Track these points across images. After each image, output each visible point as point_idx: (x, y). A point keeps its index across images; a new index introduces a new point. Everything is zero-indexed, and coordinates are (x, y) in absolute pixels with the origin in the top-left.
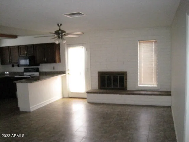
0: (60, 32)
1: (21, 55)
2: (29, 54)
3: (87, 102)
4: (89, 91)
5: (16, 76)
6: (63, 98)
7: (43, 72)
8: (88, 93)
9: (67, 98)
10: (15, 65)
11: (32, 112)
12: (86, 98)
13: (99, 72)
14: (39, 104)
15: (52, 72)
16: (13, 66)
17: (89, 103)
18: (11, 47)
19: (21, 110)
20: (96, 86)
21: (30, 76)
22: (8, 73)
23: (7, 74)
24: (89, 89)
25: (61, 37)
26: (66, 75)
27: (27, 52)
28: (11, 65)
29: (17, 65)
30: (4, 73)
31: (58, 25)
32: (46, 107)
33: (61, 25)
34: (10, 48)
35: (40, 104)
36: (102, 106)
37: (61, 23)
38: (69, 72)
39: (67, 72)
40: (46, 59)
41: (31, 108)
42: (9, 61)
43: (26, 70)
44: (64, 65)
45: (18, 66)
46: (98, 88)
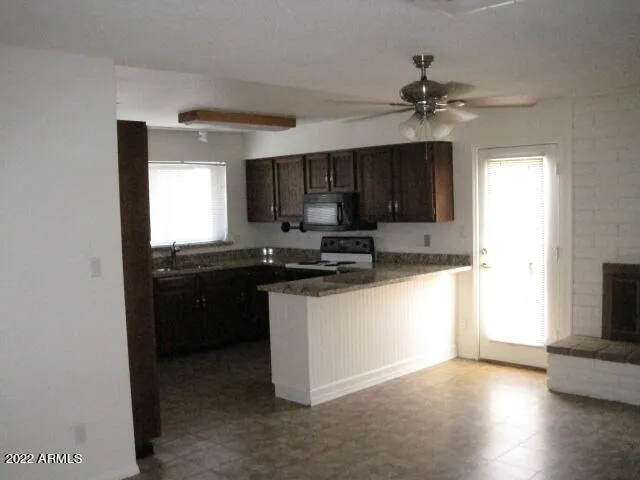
0: (424, 89)
1: (311, 187)
2: (338, 184)
3: (547, 389)
4: (560, 345)
5: (288, 266)
6: (458, 358)
7: (389, 254)
8: (551, 349)
9: (473, 360)
10: (291, 225)
11: (315, 406)
12: (542, 371)
13: (607, 267)
14: (356, 376)
15: (419, 255)
16: (286, 228)
17: (555, 392)
18: (280, 161)
19: (279, 394)
20: (593, 323)
21: (334, 268)
22: (271, 251)
23: (268, 256)
24: (564, 336)
25: (430, 111)
26: (471, 271)
27: (331, 179)
28: (280, 225)
29: (298, 225)
30: (259, 250)
31: (417, 61)
32: (376, 391)
33: (429, 59)
34: (278, 164)
35: (368, 373)
36: (609, 416)
37: (428, 53)
38: (485, 259)
39: (477, 259)
40: (396, 206)
41: (312, 390)
42: (272, 209)
43: (329, 245)
44: (467, 231)
45: (303, 228)
46: (599, 333)
